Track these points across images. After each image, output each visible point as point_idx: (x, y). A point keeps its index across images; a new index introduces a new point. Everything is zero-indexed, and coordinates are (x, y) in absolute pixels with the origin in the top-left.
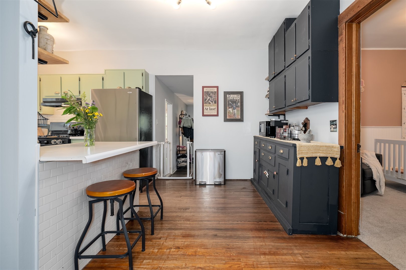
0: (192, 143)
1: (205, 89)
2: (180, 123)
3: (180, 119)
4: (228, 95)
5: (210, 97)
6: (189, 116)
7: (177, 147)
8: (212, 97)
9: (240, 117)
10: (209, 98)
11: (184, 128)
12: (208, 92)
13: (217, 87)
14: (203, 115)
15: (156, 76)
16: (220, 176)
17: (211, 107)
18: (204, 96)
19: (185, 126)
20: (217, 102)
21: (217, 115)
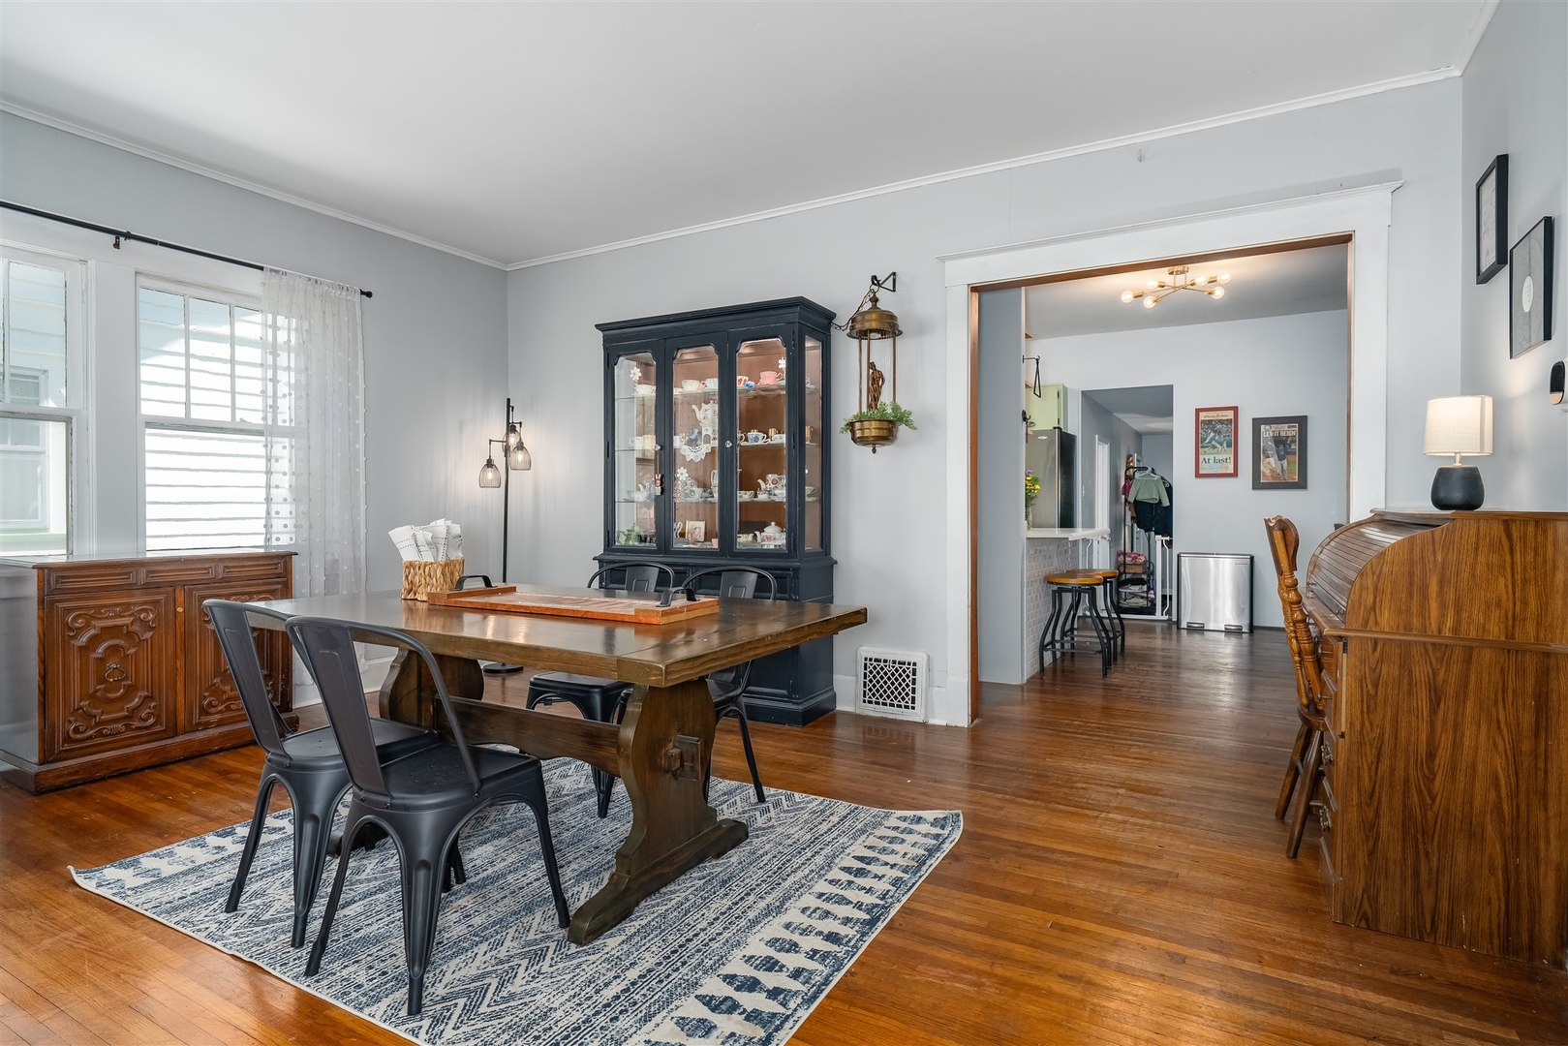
0: (1168, 538)
1: (1203, 416)
2: (1126, 490)
3: (1126, 479)
4: (1262, 427)
5: (1215, 432)
6: (1153, 471)
7: (1119, 555)
8: (1220, 433)
9: (1296, 477)
10: (1212, 434)
11: (1138, 505)
12: (1211, 421)
13: (1235, 409)
14: (1198, 475)
15: (1082, 392)
16: (1239, 612)
17: (1219, 457)
18: (1200, 431)
19: (1139, 498)
20: (1234, 445)
21: (1235, 474)
